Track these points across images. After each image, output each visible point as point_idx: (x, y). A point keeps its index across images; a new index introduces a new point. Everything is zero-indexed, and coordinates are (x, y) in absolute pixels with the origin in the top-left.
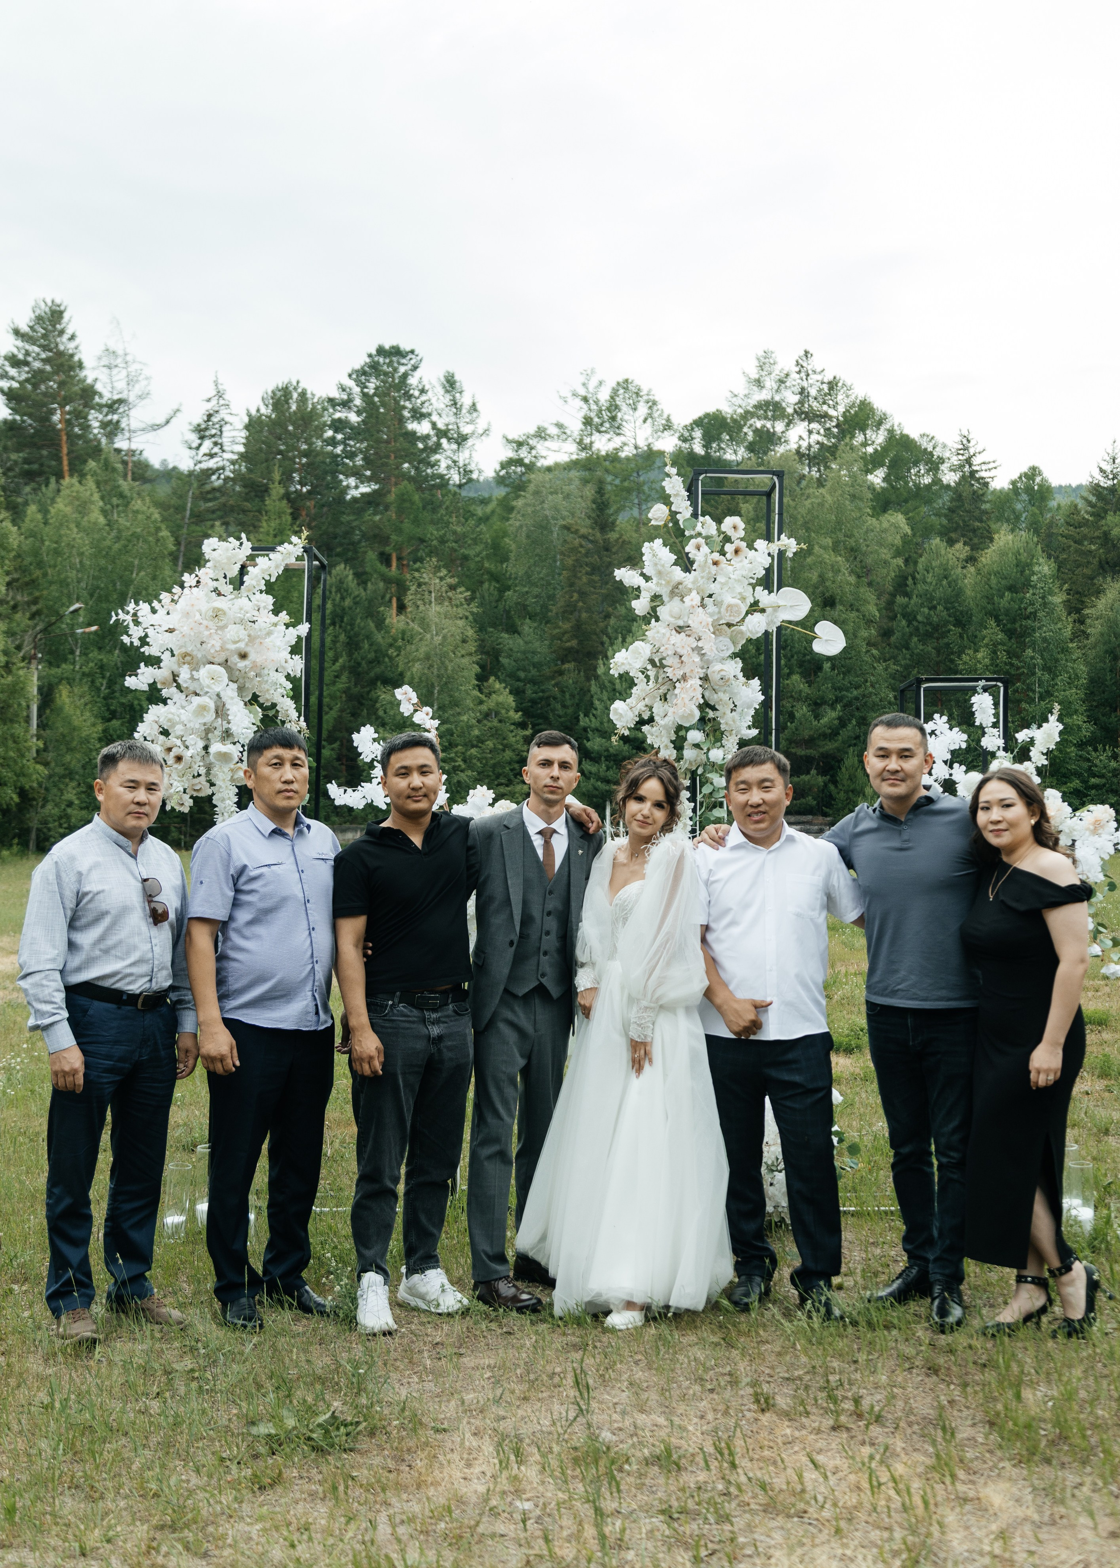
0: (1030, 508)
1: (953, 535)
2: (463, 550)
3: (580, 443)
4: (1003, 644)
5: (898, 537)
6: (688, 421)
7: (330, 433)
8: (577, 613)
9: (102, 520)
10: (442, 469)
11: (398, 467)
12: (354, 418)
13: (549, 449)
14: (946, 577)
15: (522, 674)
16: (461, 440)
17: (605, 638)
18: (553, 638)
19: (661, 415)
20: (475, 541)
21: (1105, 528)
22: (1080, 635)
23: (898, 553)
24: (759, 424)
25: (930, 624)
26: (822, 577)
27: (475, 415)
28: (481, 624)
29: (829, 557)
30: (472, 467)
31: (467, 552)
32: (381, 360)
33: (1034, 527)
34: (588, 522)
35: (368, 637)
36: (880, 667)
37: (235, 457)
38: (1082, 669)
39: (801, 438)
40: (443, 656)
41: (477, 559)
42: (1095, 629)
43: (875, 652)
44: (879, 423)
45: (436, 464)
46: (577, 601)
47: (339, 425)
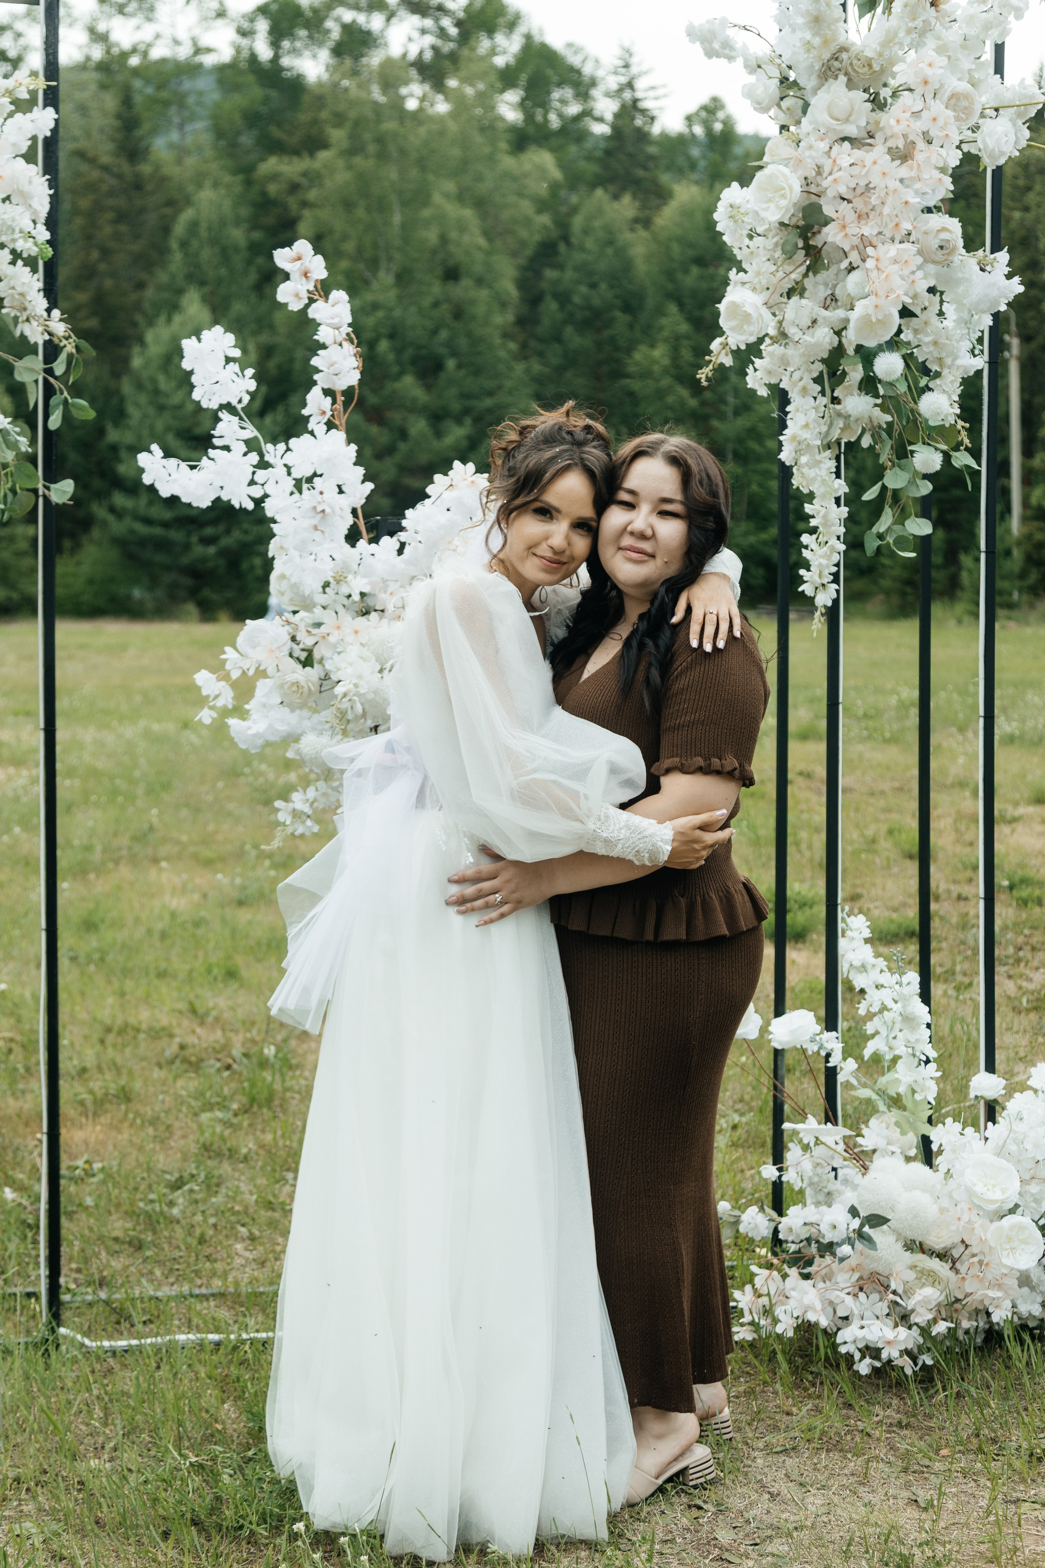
0: (711, 154)
1: (616, 187)
5: (545, 185)
14: (611, 243)
17: (139, 318)
23: (543, 208)
24: (347, 17)
25: (590, 308)
26: (444, 239)
29: (453, 210)
34: (110, 147)
36: (519, 368)
39: (408, 39)
43: (512, 345)
44: (513, 25)
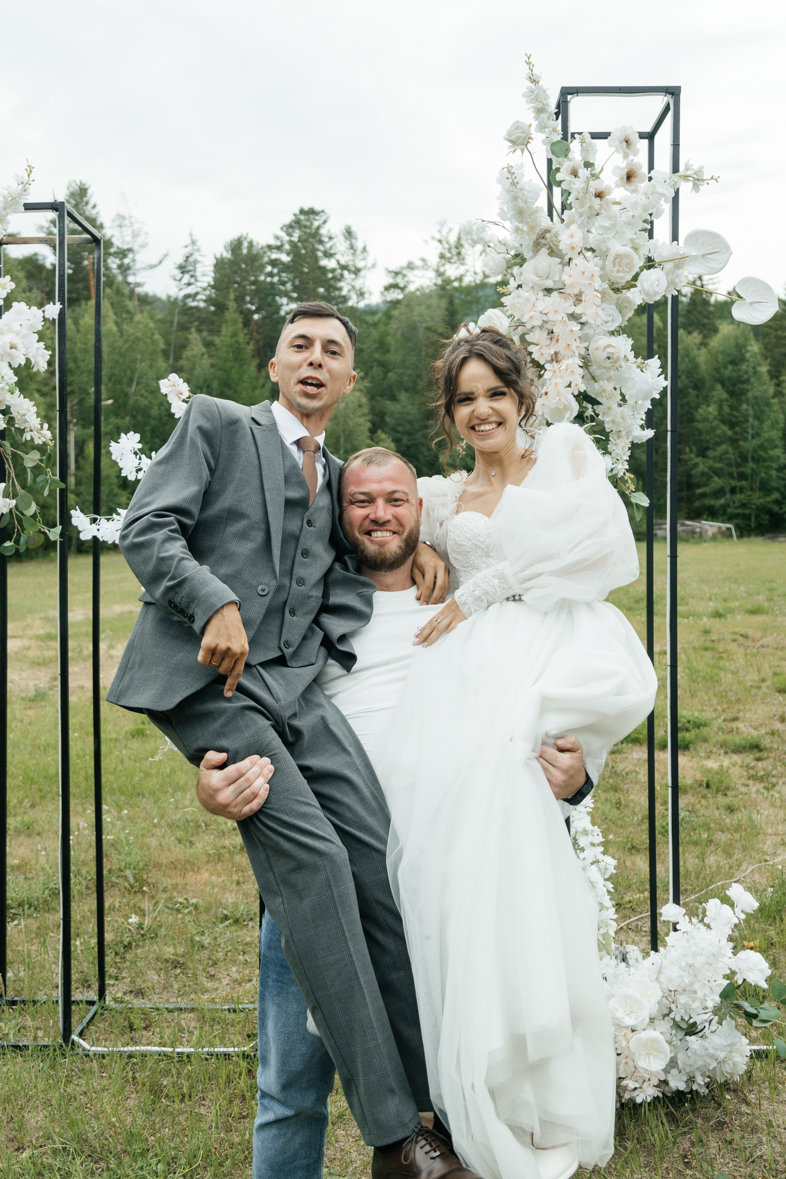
1: (690, 329)
3: (437, 271)
4: (727, 401)
7: (269, 269)
9: (115, 328)
10: (344, 292)
11: (315, 290)
12: (285, 258)
13: (416, 276)
15: (400, 429)
16: (357, 271)
18: (421, 403)
22: (779, 394)
27: (366, 254)
28: (372, 395)
30: (365, 290)
32: (302, 217)
34: (444, 324)
37: (206, 285)
38: (781, 417)
40: (346, 416)
41: (369, 350)
45: (340, 288)
47: (274, 263)
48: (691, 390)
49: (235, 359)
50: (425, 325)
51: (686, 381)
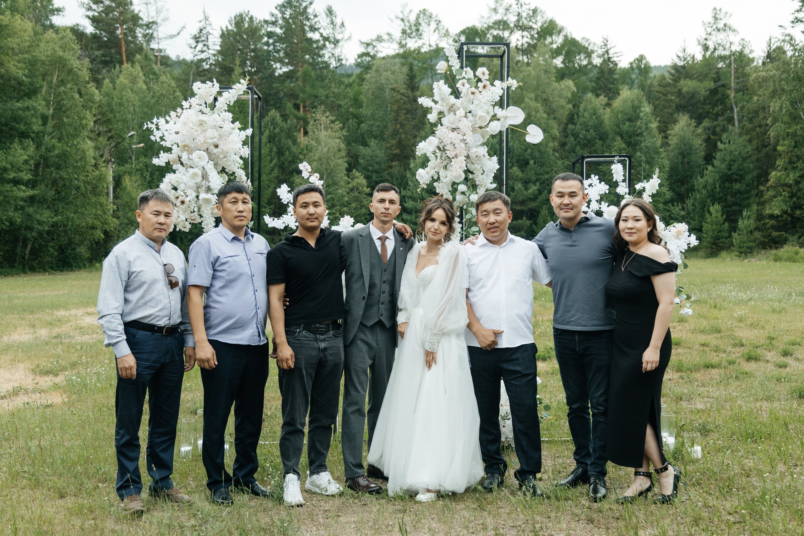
0: (639, 77)
1: (599, 92)
2: (338, 102)
3: (400, 43)
4: (625, 149)
5: (570, 93)
6: (458, 31)
8: (399, 135)
9: (144, 87)
10: (326, 59)
11: (303, 57)
12: (278, 31)
13: (383, 47)
14: (595, 114)
15: (370, 168)
16: (336, 42)
18: (387, 148)
19: (443, 28)
20: (345, 97)
21: (679, 87)
22: (665, 144)
23: (569, 102)
24: (495, 33)
25: (586, 139)
27: (343, 29)
28: (348, 141)
29: (533, 104)
30: (342, 57)
31: (340, 103)
33: (642, 87)
34: (405, 86)
35: (288, 149)
37: (215, 52)
38: (667, 163)
39: (518, 40)
40: (328, 158)
41: (346, 107)
42: (673, 141)
43: (557, 154)
44: (560, 32)
45: (323, 56)
46: (399, 129)
47: (270, 35)
48: (597, 141)
49: (241, 112)
50: (391, 86)
51: (594, 134)
